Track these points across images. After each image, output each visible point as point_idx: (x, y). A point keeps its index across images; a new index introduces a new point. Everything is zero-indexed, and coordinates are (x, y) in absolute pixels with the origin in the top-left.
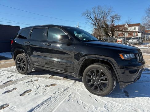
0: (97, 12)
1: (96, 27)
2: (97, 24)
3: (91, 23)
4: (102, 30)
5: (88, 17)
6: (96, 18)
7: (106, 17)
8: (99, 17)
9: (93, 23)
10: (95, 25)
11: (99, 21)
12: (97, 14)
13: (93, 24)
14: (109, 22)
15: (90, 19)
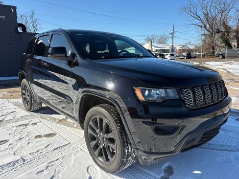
0: (210, 4)
1: (206, 32)
2: (208, 26)
3: (197, 25)
4: (217, 36)
5: (192, 14)
6: (206, 15)
7: (227, 12)
8: (213, 13)
9: (202, 24)
10: (205, 27)
11: (213, 20)
12: (209, 8)
13: (202, 27)
14: (233, 21)
15: (195, 18)
